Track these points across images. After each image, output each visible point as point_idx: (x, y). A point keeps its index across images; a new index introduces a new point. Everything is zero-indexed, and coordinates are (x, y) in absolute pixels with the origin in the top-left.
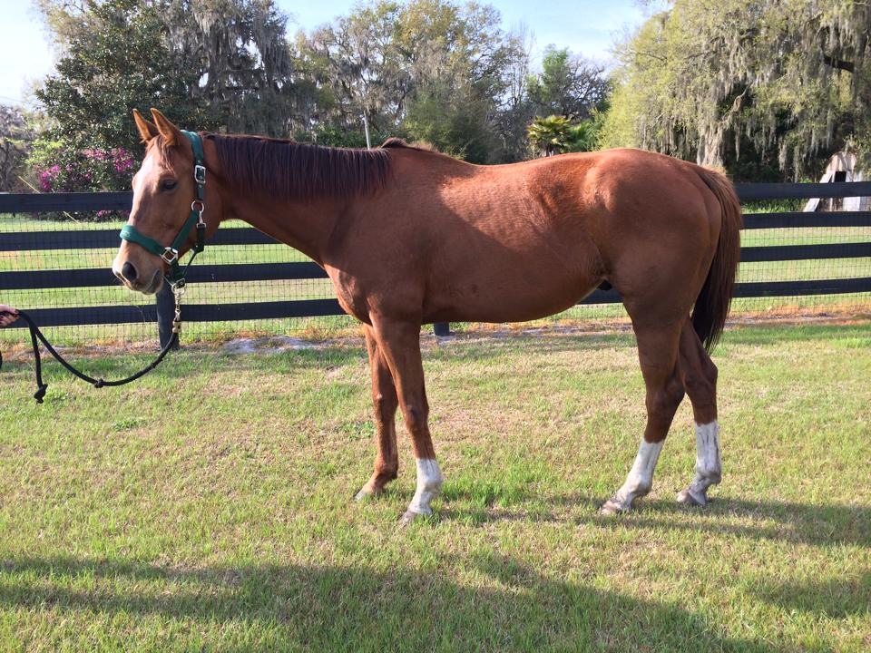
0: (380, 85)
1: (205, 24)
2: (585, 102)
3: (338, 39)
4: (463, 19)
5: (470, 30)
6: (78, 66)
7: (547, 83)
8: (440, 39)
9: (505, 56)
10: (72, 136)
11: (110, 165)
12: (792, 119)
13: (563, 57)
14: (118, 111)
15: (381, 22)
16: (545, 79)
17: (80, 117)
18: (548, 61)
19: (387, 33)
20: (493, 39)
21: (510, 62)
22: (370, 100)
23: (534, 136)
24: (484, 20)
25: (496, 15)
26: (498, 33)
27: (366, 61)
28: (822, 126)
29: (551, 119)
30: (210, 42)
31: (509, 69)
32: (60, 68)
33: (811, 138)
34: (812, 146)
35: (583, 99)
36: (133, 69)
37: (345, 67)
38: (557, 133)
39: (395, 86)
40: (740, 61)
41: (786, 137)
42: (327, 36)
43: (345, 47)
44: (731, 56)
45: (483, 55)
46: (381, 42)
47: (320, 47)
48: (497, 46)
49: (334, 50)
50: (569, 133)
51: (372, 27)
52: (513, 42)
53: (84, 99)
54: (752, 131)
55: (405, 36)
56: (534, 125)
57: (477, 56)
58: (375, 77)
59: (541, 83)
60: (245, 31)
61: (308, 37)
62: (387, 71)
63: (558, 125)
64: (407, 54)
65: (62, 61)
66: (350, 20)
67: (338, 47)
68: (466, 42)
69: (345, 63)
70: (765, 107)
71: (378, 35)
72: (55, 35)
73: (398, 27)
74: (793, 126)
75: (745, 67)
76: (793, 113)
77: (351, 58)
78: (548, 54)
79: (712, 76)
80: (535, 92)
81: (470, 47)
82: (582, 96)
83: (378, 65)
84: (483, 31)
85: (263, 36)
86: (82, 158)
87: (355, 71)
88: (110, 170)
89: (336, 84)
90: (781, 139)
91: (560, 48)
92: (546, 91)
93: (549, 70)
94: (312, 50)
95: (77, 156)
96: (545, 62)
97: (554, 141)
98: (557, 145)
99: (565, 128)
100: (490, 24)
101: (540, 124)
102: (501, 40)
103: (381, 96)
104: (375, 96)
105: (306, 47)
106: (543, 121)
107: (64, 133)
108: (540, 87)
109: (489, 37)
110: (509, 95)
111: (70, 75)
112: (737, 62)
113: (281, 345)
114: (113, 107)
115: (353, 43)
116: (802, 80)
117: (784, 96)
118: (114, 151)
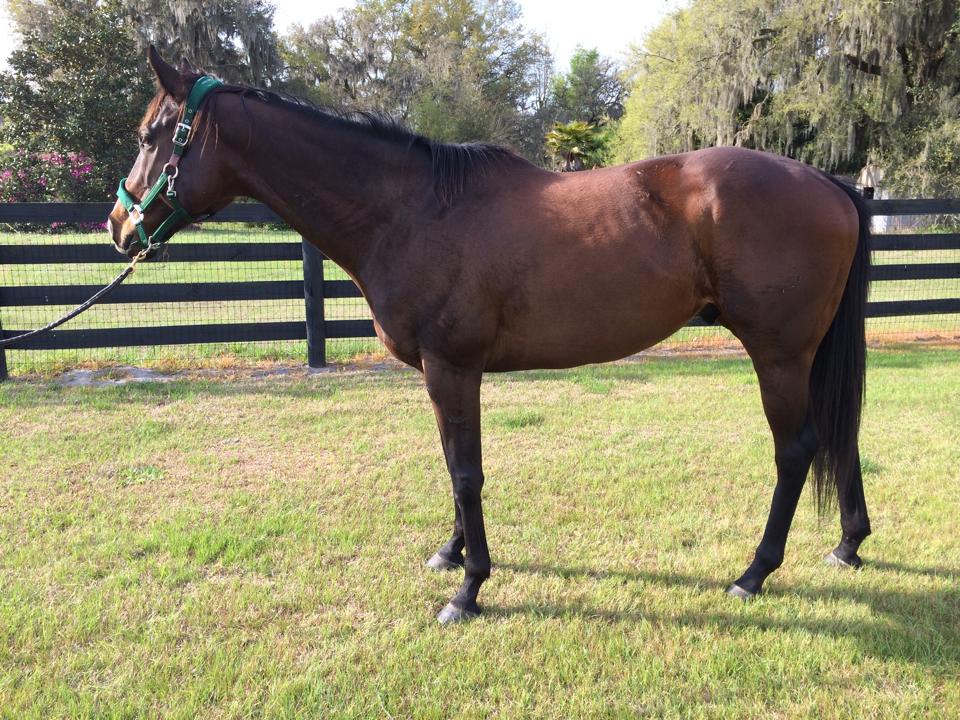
0: (385, 85)
1: (181, 15)
2: (617, 107)
3: (340, 32)
4: (481, 12)
5: (489, 25)
6: (30, 60)
7: (575, 85)
8: (453, 34)
9: (527, 54)
10: (26, 137)
11: (65, 171)
12: (810, 129)
13: (593, 56)
14: (74, 110)
15: (390, 15)
16: (572, 80)
17: (33, 116)
18: (576, 60)
19: (396, 27)
20: (513, 36)
21: (533, 61)
22: (374, 102)
23: (554, 144)
24: (504, 14)
25: (517, 9)
26: (519, 29)
27: (371, 57)
28: (842, 136)
29: (573, 125)
30: (188, 34)
31: (532, 69)
32: (11, 61)
33: (830, 150)
34: (832, 159)
35: (614, 103)
36: (92, 62)
37: (348, 64)
38: (578, 141)
39: (402, 87)
40: (753, 64)
41: (804, 148)
42: (327, 30)
43: (348, 40)
44: (744, 58)
45: (503, 53)
46: (390, 36)
47: (319, 41)
48: (518, 43)
49: (336, 44)
50: (592, 142)
51: (379, 20)
52: (536, 39)
53: (37, 96)
54: (767, 141)
55: (416, 30)
56: (554, 132)
57: (497, 54)
58: (381, 75)
59: (569, 86)
60: (226, 22)
61: (306, 30)
62: (392, 70)
63: (579, 132)
64: (419, 52)
65: (13, 53)
66: (354, 11)
67: (341, 41)
68: (483, 39)
69: (347, 60)
70: (782, 116)
71: (386, 28)
72: (14, 23)
73: (408, 20)
74: (812, 137)
75: (759, 71)
76: (811, 122)
77: (356, 54)
78: (576, 53)
79: (723, 81)
80: (561, 95)
81: (487, 44)
82: (614, 100)
83: (384, 63)
84: (503, 26)
85: (246, 28)
86: (34, 162)
87: (359, 68)
88: (65, 176)
89: (337, 83)
90: (798, 150)
91: (589, 48)
92: (574, 94)
93: (578, 71)
94: (310, 45)
95: (29, 159)
96: (573, 61)
97: (576, 150)
98: (579, 155)
99: (587, 135)
100: (511, 19)
101: (560, 130)
102: (522, 37)
103: (385, 97)
104: (379, 97)
105: (301, 40)
106: (563, 128)
107: (16, 134)
108: (566, 90)
109: (511, 32)
110: (533, 98)
111: (23, 69)
112: (750, 66)
113: (123, 377)
114: (69, 106)
115: (357, 38)
116: (822, 86)
117: (801, 104)
118: (71, 155)
